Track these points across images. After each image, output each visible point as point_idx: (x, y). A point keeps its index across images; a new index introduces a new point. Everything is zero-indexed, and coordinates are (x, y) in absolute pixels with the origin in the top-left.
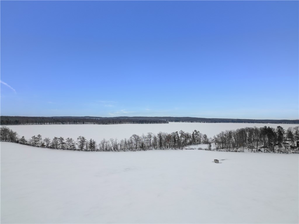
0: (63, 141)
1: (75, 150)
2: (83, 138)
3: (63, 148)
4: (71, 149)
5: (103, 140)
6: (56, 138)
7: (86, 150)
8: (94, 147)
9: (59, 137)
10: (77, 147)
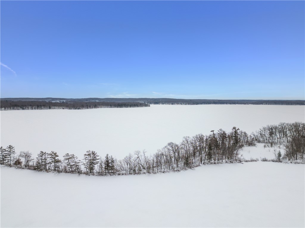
0: (57, 158)
1: (80, 173)
2: (93, 153)
3: (57, 170)
4: (72, 172)
5: (128, 155)
6: (42, 154)
7: (100, 174)
8: (112, 168)
9: (49, 152)
10: (83, 168)
